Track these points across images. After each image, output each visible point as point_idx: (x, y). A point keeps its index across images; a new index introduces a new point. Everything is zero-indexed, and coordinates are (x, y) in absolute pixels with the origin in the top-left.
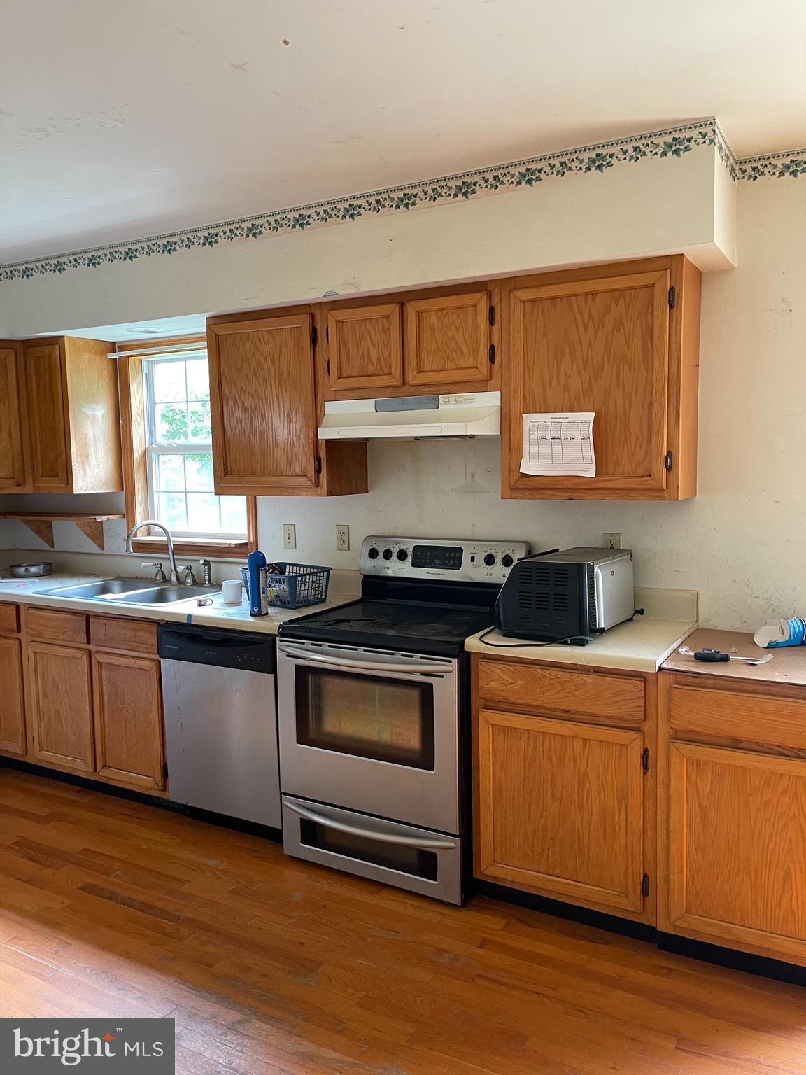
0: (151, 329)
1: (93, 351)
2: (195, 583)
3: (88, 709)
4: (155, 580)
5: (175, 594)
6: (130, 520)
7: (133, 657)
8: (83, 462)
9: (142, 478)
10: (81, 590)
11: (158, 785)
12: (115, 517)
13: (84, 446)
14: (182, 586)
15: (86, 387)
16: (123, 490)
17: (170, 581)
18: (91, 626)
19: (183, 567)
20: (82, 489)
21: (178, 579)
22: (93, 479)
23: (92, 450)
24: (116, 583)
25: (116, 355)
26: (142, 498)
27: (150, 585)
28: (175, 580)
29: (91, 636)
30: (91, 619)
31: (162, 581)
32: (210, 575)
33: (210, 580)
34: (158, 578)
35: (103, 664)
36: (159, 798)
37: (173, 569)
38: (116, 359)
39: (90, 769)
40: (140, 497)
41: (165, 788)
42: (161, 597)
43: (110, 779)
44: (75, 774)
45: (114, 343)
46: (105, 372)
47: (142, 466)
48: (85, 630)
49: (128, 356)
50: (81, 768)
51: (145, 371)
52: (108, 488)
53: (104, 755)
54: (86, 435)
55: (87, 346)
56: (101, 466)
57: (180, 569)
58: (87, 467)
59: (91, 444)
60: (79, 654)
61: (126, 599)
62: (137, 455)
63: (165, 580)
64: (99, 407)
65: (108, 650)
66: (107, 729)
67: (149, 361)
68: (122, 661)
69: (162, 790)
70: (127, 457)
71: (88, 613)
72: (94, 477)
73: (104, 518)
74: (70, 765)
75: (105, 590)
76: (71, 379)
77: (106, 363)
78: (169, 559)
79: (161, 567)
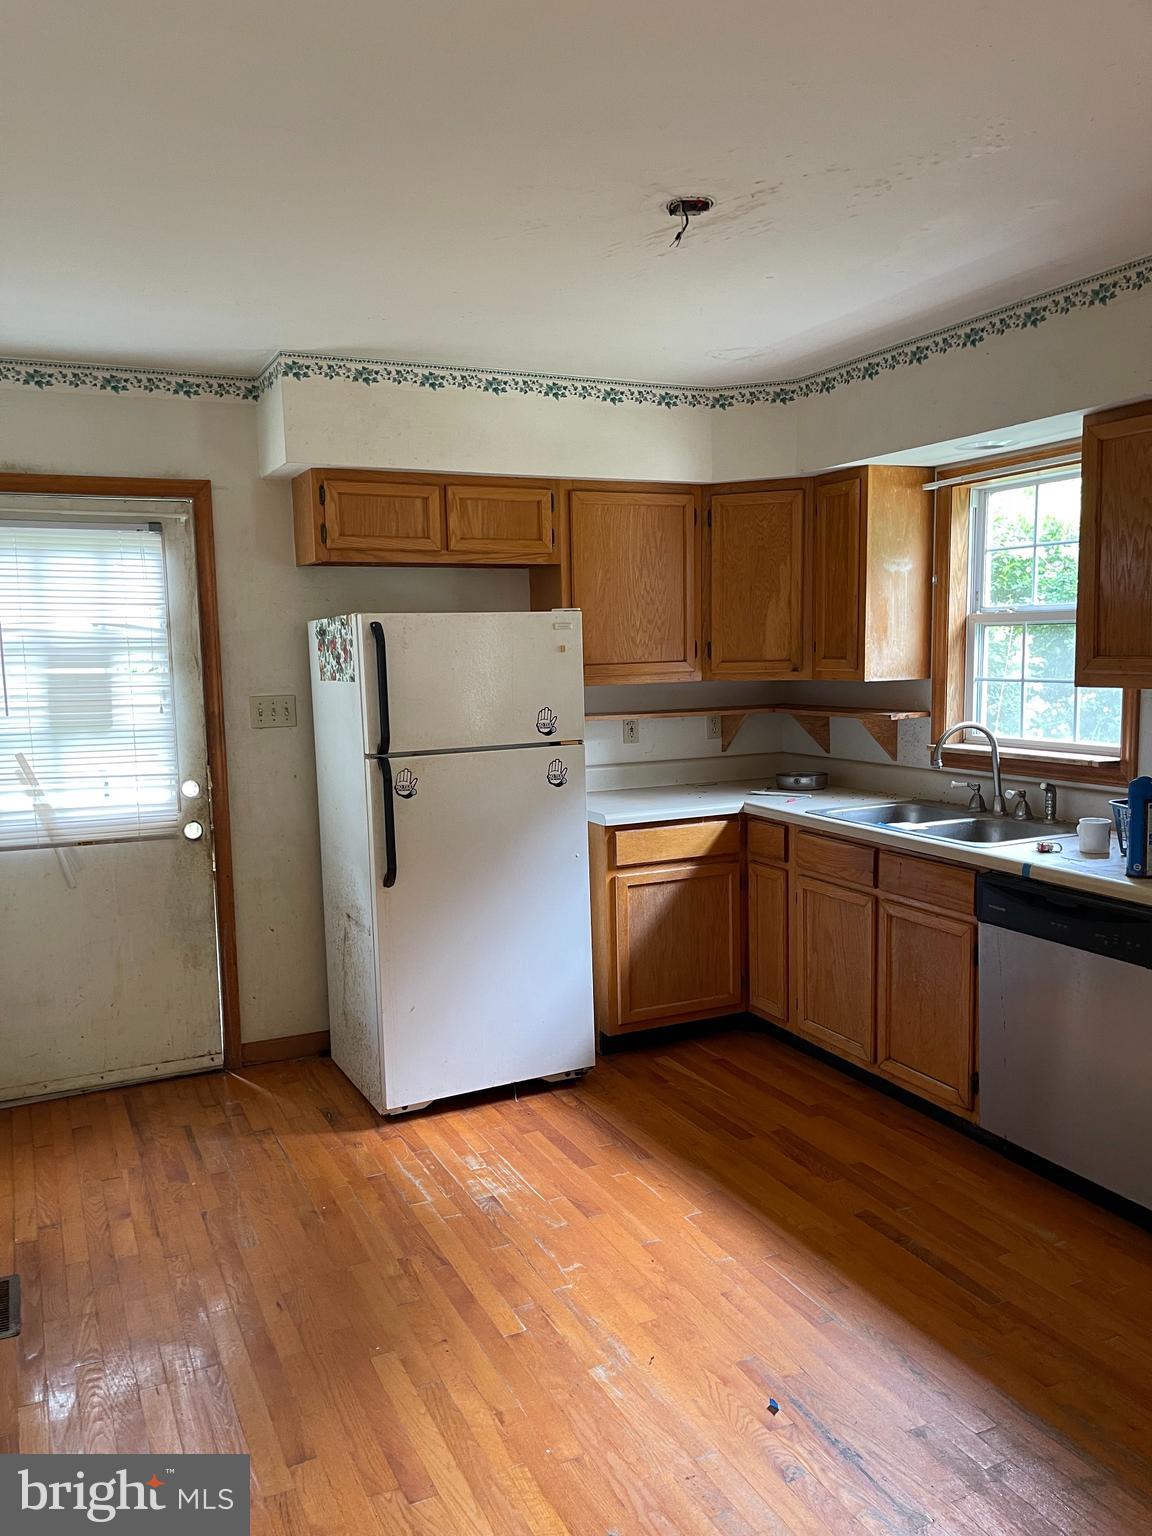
0: (990, 444)
1: (904, 482)
2: (1029, 816)
3: (870, 974)
4: (969, 808)
5: (998, 830)
6: (937, 720)
7: (938, 915)
8: (879, 639)
9: (958, 659)
10: (866, 813)
11: (963, 1101)
12: (916, 715)
13: (883, 617)
14: (1010, 819)
15: (890, 534)
16: (929, 677)
17: (992, 811)
18: (880, 863)
19: (1013, 792)
20: (876, 675)
21: (1003, 808)
22: (890, 662)
23: (892, 621)
24: (913, 807)
25: (933, 486)
26: (956, 689)
27: (963, 815)
28: (999, 810)
29: (880, 879)
30: (881, 855)
31: (979, 809)
32: (1054, 807)
33: (1053, 814)
34: (973, 806)
35: (894, 920)
36: (962, 1119)
37: (997, 793)
38: (933, 490)
39: (870, 1059)
40: (952, 687)
41: (972, 1108)
42: (978, 834)
43: (895, 1076)
44: (846, 1059)
45: (932, 469)
46: (918, 511)
47: (959, 643)
48: (872, 870)
49: (952, 486)
50: (857, 1053)
51: (974, 504)
52: (910, 674)
53: (888, 1042)
54: (887, 600)
55: (896, 475)
56: (902, 643)
57: (1010, 793)
58: (884, 644)
59: (892, 613)
60: (863, 900)
61: (929, 831)
62: (953, 626)
63: (984, 808)
64: (907, 560)
65: (902, 900)
66: (894, 1007)
67: (980, 490)
68: (920, 918)
69: (968, 1109)
70: (940, 631)
71: (877, 846)
72: (891, 659)
73: (902, 716)
74: (842, 1047)
75: (897, 816)
76: (872, 523)
77: (919, 497)
78: (993, 778)
79: (979, 790)
